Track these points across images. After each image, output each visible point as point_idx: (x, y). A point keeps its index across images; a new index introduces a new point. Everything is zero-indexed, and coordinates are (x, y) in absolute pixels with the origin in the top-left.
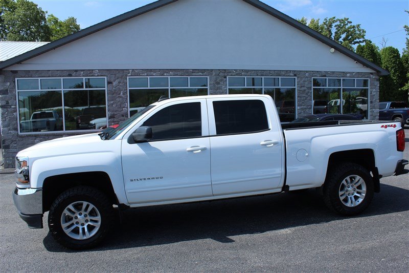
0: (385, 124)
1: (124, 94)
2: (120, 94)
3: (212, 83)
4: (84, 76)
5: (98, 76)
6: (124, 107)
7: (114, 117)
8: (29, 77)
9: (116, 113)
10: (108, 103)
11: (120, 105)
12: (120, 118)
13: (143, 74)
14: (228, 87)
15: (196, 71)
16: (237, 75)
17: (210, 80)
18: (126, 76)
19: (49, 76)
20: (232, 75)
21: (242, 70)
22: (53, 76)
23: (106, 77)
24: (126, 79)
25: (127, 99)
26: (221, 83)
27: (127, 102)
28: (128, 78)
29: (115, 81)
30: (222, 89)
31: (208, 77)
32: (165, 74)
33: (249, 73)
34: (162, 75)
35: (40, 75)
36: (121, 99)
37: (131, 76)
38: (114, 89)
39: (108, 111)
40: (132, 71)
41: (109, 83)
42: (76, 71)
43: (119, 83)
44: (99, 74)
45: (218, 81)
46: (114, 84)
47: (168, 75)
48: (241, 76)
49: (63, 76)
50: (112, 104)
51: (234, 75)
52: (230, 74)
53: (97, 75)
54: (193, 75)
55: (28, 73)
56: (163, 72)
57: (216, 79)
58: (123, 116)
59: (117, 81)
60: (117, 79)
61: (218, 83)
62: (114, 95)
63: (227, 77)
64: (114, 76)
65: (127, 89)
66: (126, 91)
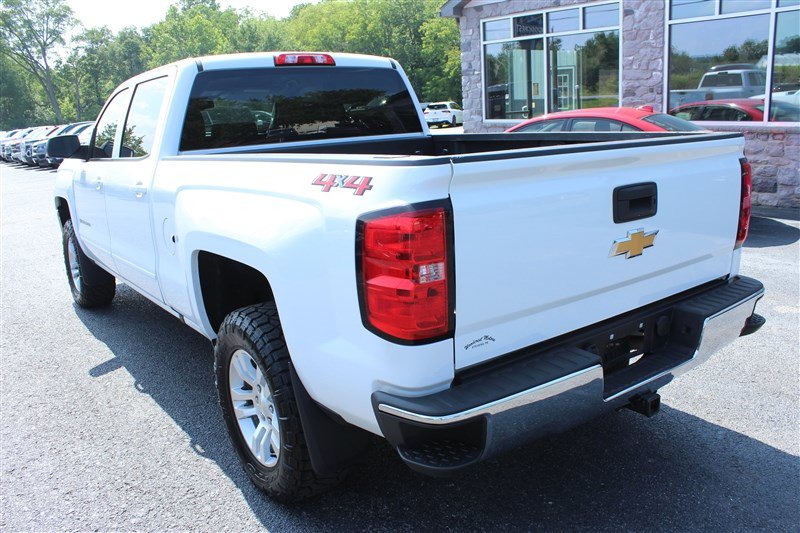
1: (655, 38)
2: (647, 38)
6: (654, 70)
7: (634, 94)
8: (497, 16)
9: (637, 84)
10: (624, 60)
11: (648, 64)
12: (644, 97)
19: (524, 11)
22: (530, 10)
25: (663, 48)
27: (662, 57)
29: (638, 6)
35: (512, 11)
36: (649, 50)
38: (635, 26)
39: (624, 78)
41: (627, 13)
43: (648, 10)
46: (638, 14)
49: (546, 7)
50: (631, 64)
55: (496, 9)
58: (652, 91)
59: (643, 7)
62: (637, 41)
65: (663, 25)
66: (660, 30)
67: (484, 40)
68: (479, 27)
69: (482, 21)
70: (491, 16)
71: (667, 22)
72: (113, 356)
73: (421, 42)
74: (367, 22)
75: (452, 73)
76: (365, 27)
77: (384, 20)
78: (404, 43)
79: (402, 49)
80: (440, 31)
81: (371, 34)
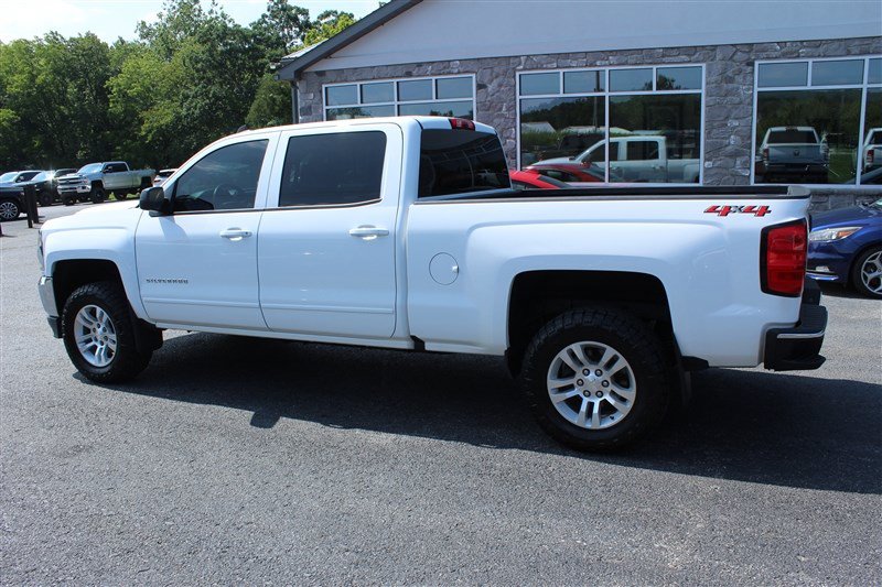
0: (722, 203)
1: (508, 110)
2: (501, 109)
3: (713, 79)
4: (433, 75)
5: (459, 73)
6: (508, 138)
8: (341, 82)
11: (501, 133)
13: (549, 66)
14: (757, 89)
15: (675, 52)
16: (784, 55)
17: (709, 73)
18: (515, 70)
19: (374, 78)
20: (768, 58)
21: (802, 42)
22: (380, 78)
23: (474, 76)
24: (514, 76)
25: (515, 119)
26: (739, 79)
27: (515, 127)
28: (518, 74)
29: (491, 81)
30: (739, 95)
31: (704, 65)
32: (598, 63)
33: (821, 50)
34: (591, 65)
35: (359, 77)
36: (503, 120)
37: (524, 69)
38: (489, 98)
40: (526, 60)
41: (480, 86)
42: (419, 65)
43: (500, 85)
44: (461, 70)
45: (730, 74)
46: (490, 88)
47: (605, 65)
48: (798, 57)
49: (397, 77)
51: (776, 58)
52: (764, 55)
53: (456, 71)
54: (664, 63)
55: (341, 75)
56: (592, 57)
57: (725, 70)
59: (495, 82)
60: (497, 77)
61: (730, 80)
62: (490, 112)
63: (757, 63)
64: (489, 71)
65: (515, 99)
66: (512, 103)
67: (327, 105)
68: (321, 92)
69: (324, 86)
70: (335, 82)
71: (518, 97)
72: (253, 413)
73: (107, 101)
74: (34, 73)
75: (150, 137)
76: (33, 78)
77: (56, 72)
78: (83, 100)
79: (82, 108)
80: (129, 88)
81: (40, 88)
